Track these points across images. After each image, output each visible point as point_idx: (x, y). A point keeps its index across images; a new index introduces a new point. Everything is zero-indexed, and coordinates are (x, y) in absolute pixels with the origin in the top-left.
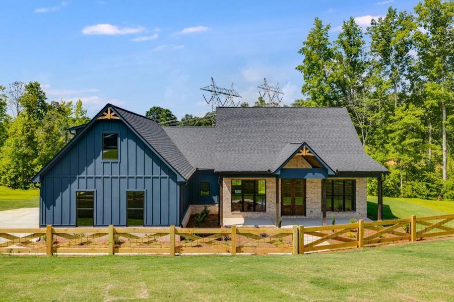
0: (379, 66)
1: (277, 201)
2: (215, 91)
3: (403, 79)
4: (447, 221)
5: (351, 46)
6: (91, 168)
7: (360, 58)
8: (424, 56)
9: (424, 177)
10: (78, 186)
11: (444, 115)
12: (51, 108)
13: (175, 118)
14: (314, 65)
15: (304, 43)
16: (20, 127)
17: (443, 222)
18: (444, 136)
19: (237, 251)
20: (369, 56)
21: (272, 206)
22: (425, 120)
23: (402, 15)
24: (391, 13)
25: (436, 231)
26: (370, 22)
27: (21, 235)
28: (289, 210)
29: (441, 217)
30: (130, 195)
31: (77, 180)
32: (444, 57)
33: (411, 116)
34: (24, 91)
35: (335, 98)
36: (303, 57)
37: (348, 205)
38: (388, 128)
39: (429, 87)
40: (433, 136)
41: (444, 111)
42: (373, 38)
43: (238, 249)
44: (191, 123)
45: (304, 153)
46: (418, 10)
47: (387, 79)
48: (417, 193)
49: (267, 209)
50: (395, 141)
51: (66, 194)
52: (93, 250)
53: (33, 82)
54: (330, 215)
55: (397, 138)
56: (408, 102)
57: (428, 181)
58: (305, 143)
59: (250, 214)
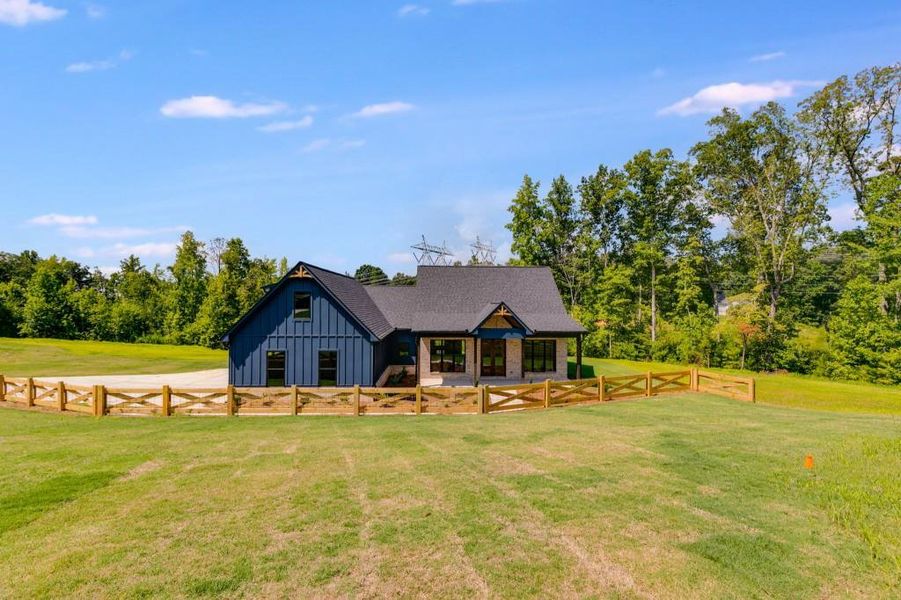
0: (589, 225)
1: (475, 362)
2: (426, 250)
3: (614, 238)
4: (637, 381)
5: (561, 204)
6: (282, 327)
7: (571, 217)
8: (633, 215)
9: (633, 338)
10: (270, 346)
11: (654, 275)
12: (254, 265)
13: (386, 277)
14: (523, 223)
15: (513, 201)
16: (220, 286)
17: (633, 383)
18: (653, 296)
19: (422, 411)
20: (579, 215)
21: (472, 366)
22: (634, 280)
23: (612, 173)
24: (602, 171)
25: (625, 391)
26: (580, 179)
27: (201, 395)
28: (488, 371)
29: (631, 377)
30: (322, 354)
31: (267, 341)
32: (654, 217)
33: (619, 276)
34: (226, 248)
35: (546, 257)
36: (513, 215)
37: (549, 365)
38: (597, 289)
39: (638, 246)
40: (643, 296)
41: (653, 271)
42: (584, 196)
43: (423, 409)
44: (403, 282)
45: (502, 312)
46: (628, 168)
47: (597, 238)
48: (624, 355)
49: (467, 370)
50: (604, 302)
51: (256, 353)
52: (276, 410)
53: (235, 238)
54: (529, 375)
55: (606, 299)
56: (617, 261)
57: (637, 342)
58: (503, 303)
59: (449, 375)
